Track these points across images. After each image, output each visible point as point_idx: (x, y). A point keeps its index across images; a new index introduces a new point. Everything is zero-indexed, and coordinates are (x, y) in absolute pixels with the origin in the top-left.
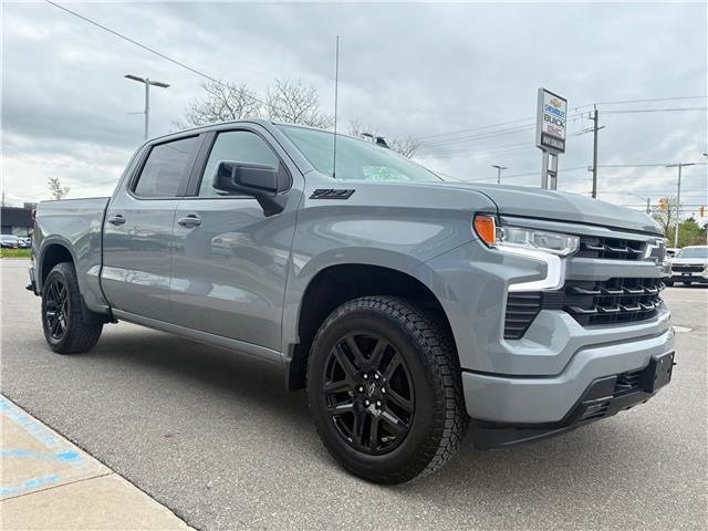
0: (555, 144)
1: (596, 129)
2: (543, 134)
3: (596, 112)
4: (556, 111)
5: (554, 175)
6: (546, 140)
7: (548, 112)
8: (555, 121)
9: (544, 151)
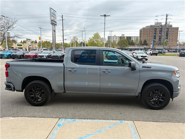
0: (54, 23)
1: (63, 20)
2: (52, 20)
3: (62, 16)
4: (54, 14)
5: (55, 31)
6: (53, 22)
7: (52, 14)
8: (54, 17)
9: (52, 25)
